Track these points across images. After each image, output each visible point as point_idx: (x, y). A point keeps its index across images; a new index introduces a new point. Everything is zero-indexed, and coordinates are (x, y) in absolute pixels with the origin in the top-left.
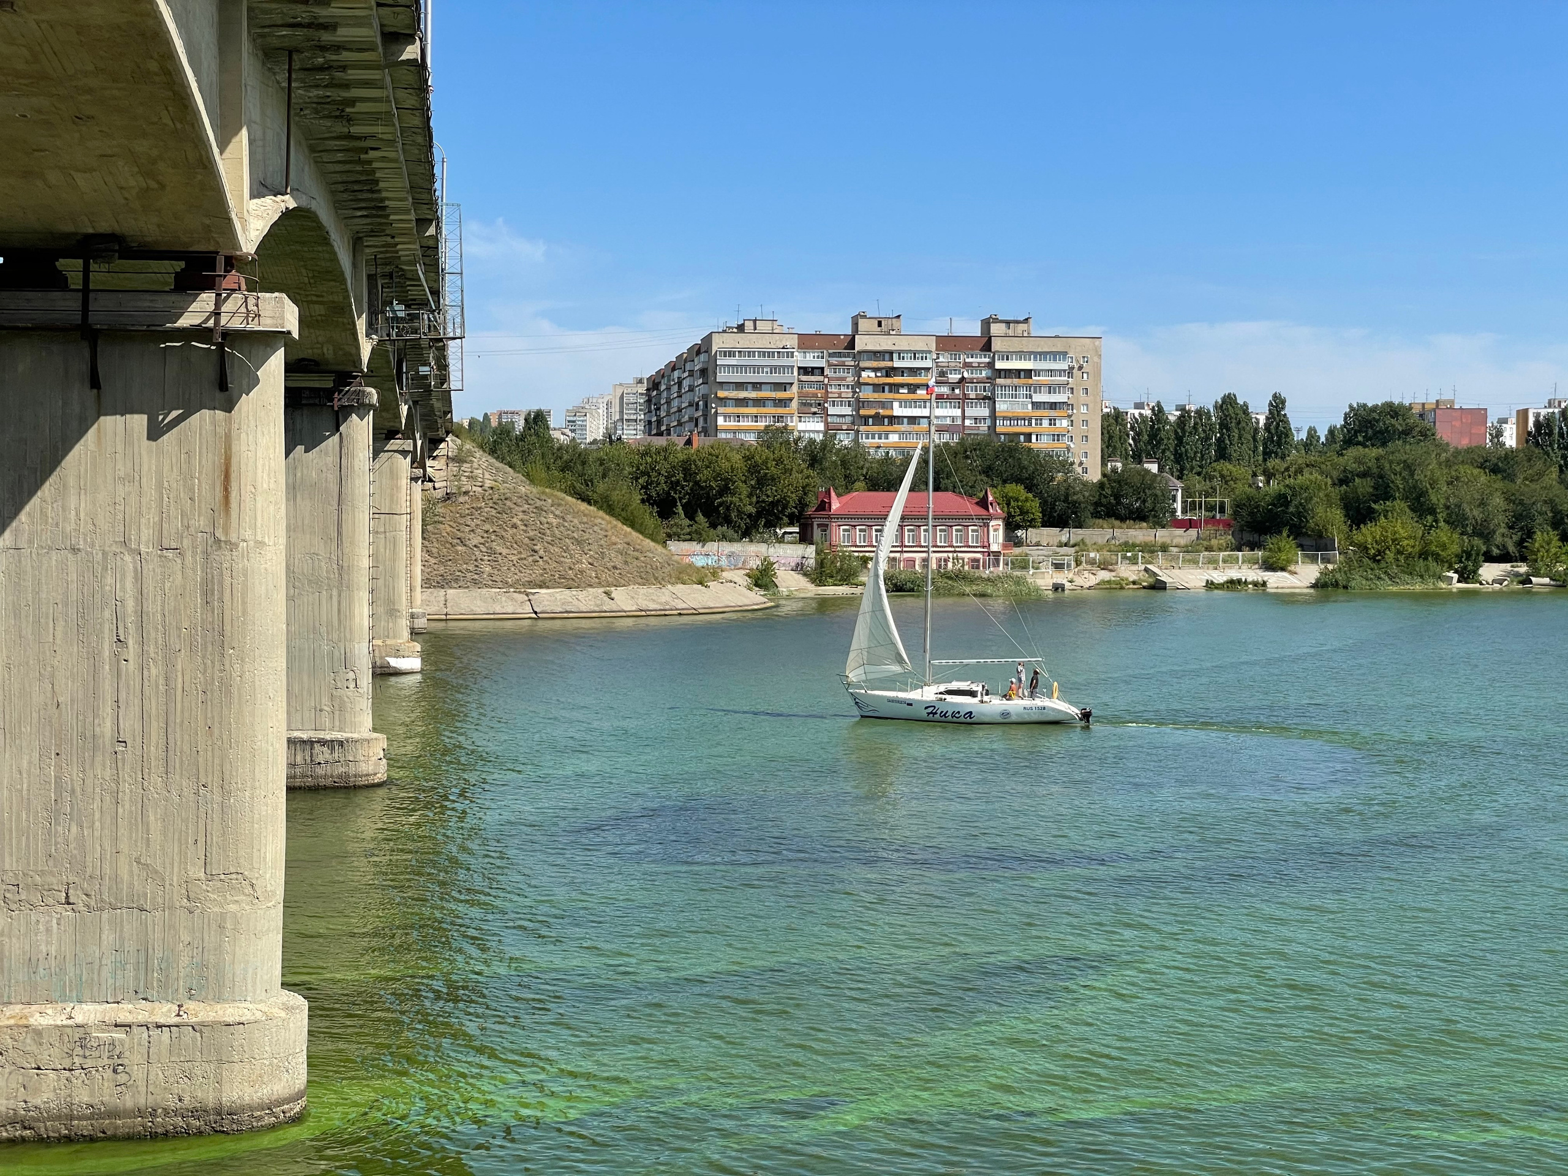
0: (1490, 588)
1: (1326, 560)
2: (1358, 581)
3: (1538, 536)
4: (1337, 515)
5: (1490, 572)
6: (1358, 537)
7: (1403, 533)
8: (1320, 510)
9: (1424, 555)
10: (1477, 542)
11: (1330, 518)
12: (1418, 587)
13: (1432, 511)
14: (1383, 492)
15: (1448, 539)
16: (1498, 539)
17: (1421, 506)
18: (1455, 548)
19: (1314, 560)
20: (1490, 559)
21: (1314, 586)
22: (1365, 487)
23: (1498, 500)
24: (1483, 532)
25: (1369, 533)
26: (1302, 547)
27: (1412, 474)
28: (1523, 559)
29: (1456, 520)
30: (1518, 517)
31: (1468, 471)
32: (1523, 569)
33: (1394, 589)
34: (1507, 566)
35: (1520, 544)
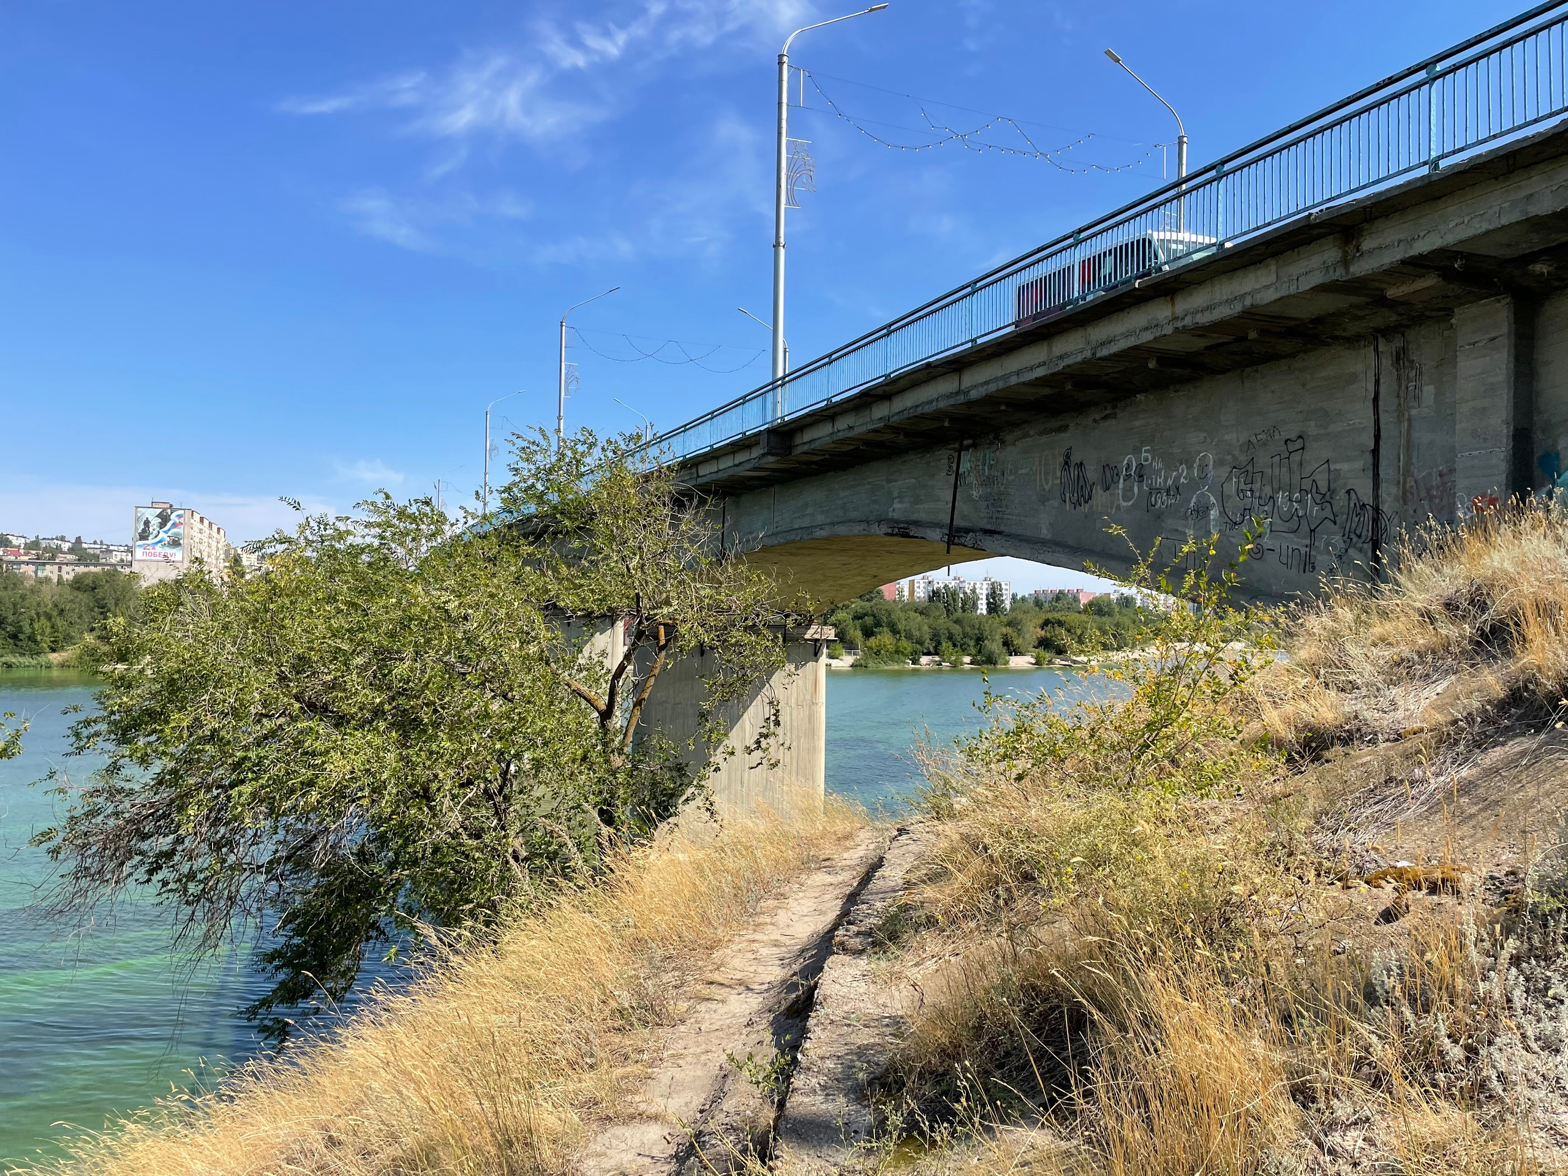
0: (924, 668)
1: (855, 654)
2: (871, 664)
3: (944, 644)
4: (859, 633)
5: (924, 660)
6: (868, 644)
7: (888, 642)
8: (852, 631)
9: (897, 652)
10: (918, 646)
11: (857, 635)
12: (896, 667)
13: (899, 632)
14: (878, 624)
15: (904, 643)
16: (926, 645)
17: (895, 631)
18: (909, 650)
19: (850, 654)
20: (925, 654)
21: (852, 666)
22: (869, 620)
23: (926, 628)
24: (920, 642)
25: (873, 642)
26: (846, 648)
27: (890, 615)
28: (937, 654)
29: (909, 637)
30: (934, 635)
31: (913, 614)
32: (937, 658)
33: (886, 668)
34: (930, 657)
35: (936, 648)
